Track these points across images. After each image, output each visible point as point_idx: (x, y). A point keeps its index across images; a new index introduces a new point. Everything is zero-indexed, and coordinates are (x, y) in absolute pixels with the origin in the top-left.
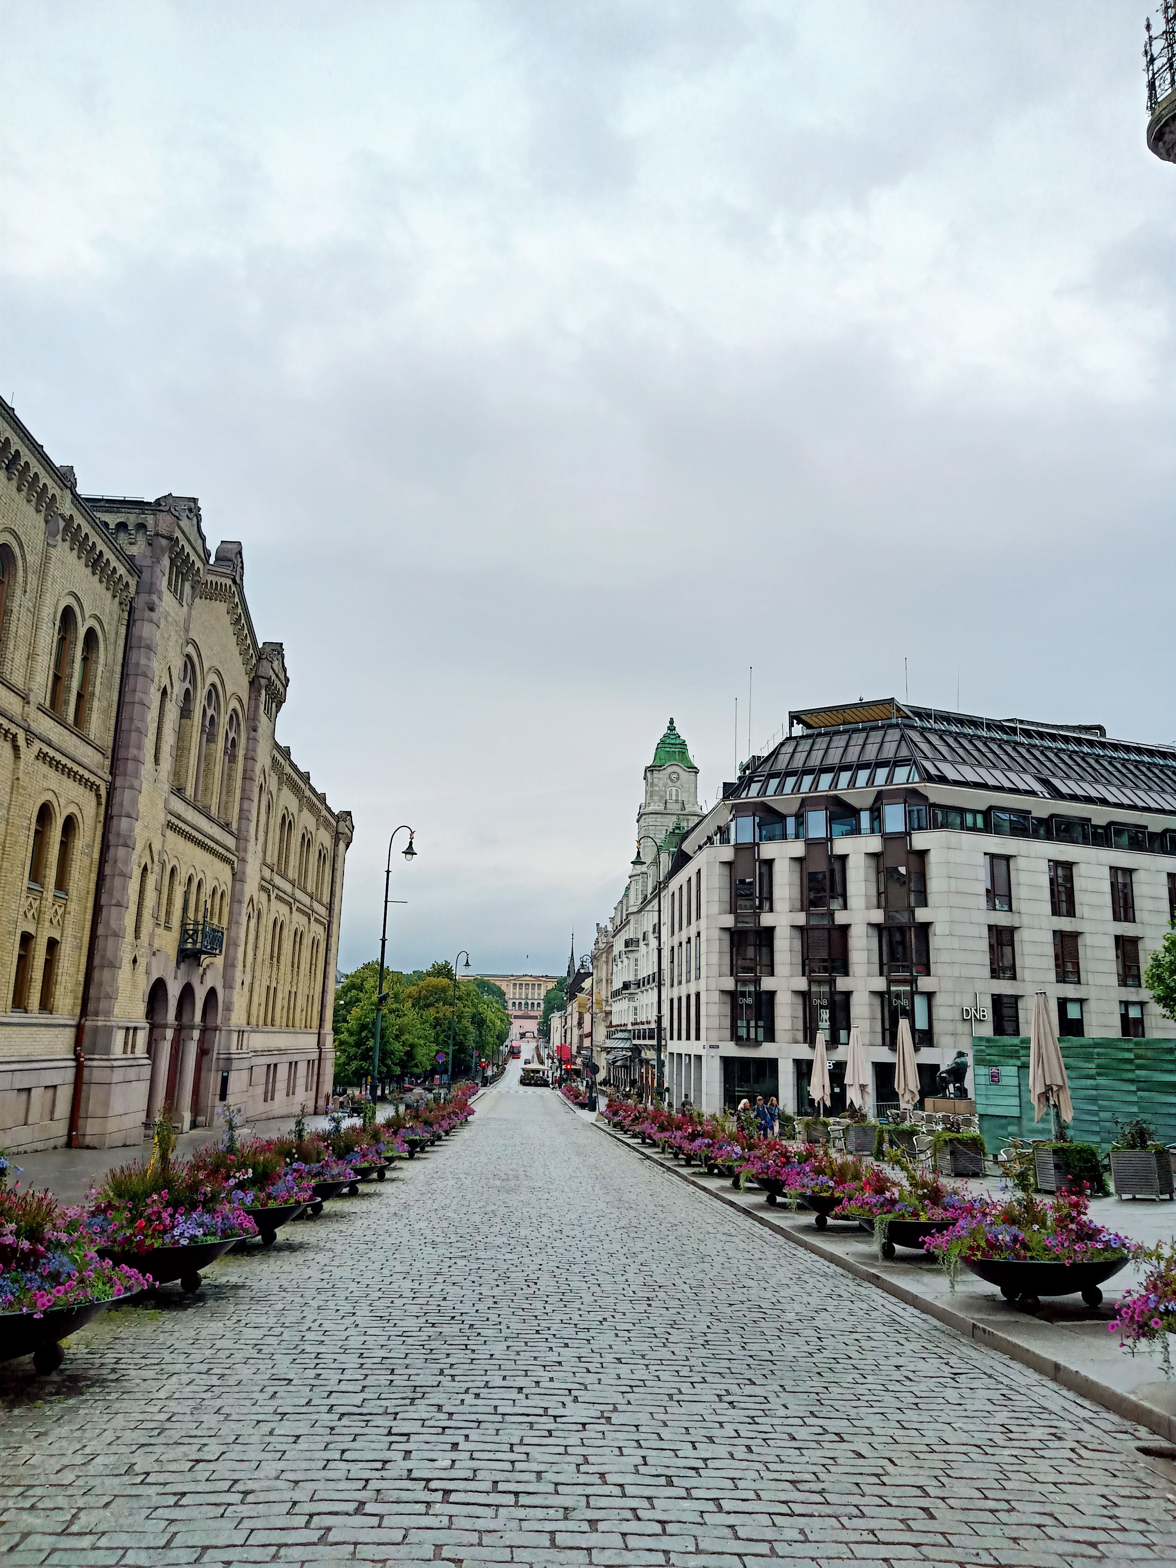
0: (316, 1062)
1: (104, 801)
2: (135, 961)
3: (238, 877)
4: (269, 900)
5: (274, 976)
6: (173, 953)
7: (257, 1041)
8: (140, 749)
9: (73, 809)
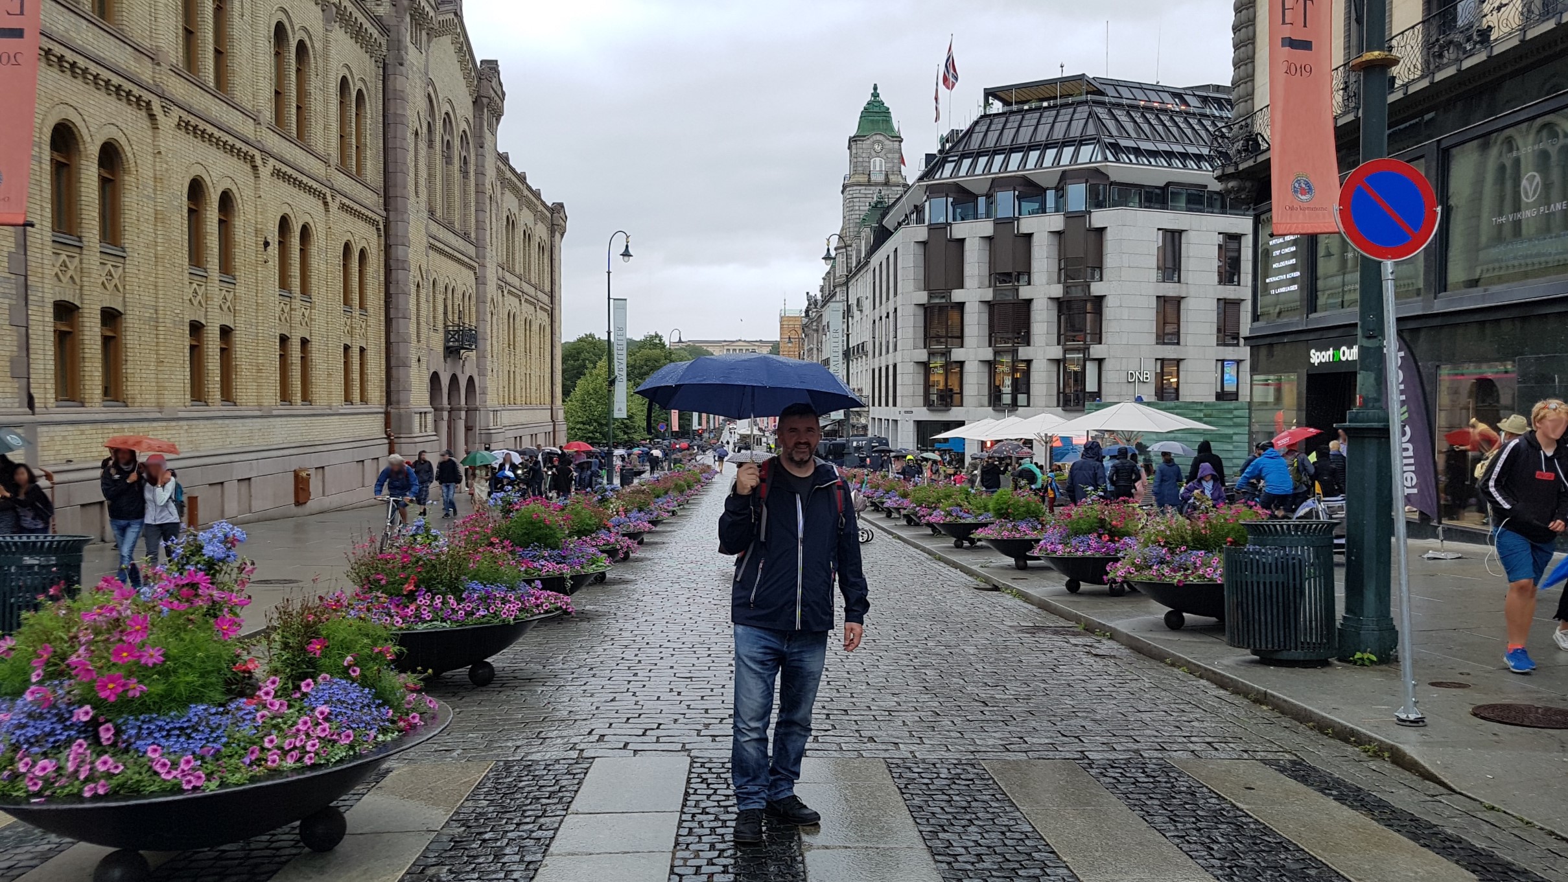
0: (552, 434)
1: (382, 233)
2: (419, 360)
3: (480, 281)
4: (503, 296)
5: (512, 362)
6: (440, 349)
7: (506, 418)
8: (405, 188)
9: (364, 244)
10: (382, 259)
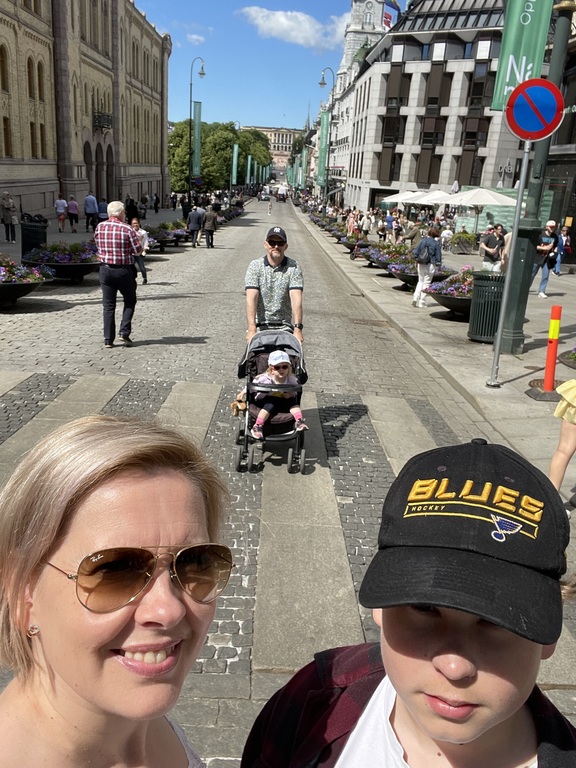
0: (161, 182)
1: (52, 51)
2: (76, 134)
3: (115, 84)
4: (130, 94)
5: (137, 136)
6: (91, 128)
7: (133, 170)
8: (65, 22)
9: (40, 58)
10: (52, 68)
